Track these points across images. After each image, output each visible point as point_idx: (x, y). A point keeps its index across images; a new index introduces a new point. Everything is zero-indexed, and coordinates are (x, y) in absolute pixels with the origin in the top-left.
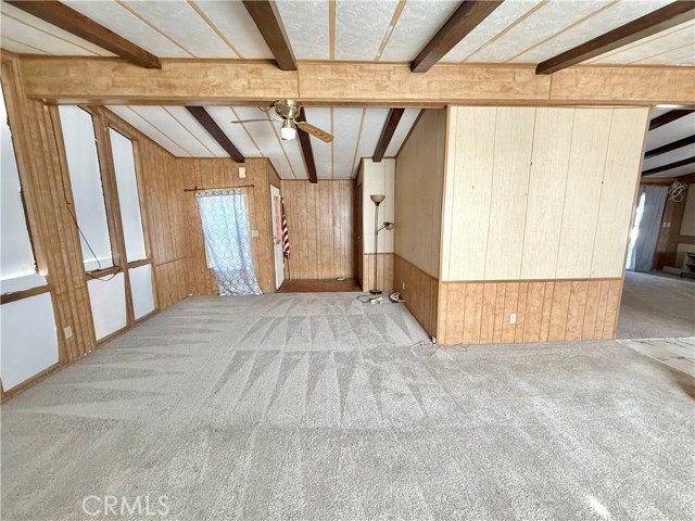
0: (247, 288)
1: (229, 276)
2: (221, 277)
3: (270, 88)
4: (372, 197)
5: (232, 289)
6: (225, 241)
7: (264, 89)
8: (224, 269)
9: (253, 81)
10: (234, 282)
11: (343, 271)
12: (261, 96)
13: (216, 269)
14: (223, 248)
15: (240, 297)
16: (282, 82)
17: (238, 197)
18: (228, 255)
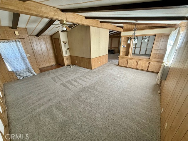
0: (30, 74)
1: (22, 72)
2: (18, 73)
3: (60, 16)
4: (63, 42)
5: (25, 76)
6: (16, 60)
7: (59, 16)
8: (19, 70)
9: (55, 13)
10: (25, 73)
11: (53, 63)
12: (58, 18)
13: (15, 71)
14: (16, 62)
15: (29, 78)
16: (62, 15)
17: (18, 43)
18: (19, 64)
